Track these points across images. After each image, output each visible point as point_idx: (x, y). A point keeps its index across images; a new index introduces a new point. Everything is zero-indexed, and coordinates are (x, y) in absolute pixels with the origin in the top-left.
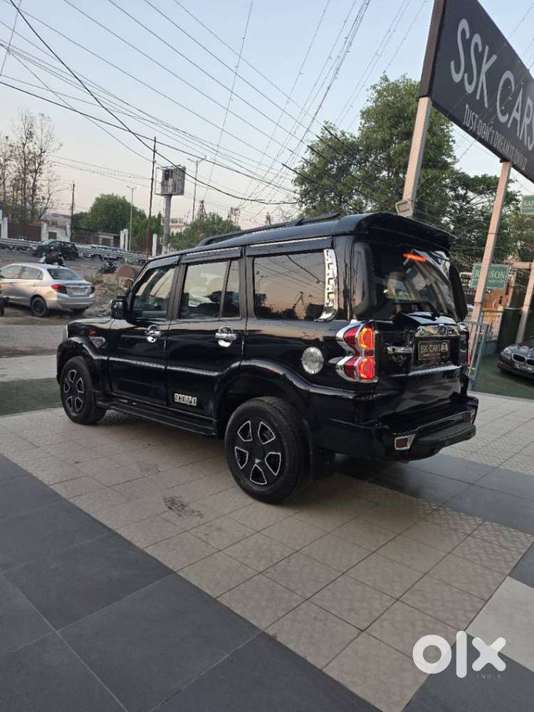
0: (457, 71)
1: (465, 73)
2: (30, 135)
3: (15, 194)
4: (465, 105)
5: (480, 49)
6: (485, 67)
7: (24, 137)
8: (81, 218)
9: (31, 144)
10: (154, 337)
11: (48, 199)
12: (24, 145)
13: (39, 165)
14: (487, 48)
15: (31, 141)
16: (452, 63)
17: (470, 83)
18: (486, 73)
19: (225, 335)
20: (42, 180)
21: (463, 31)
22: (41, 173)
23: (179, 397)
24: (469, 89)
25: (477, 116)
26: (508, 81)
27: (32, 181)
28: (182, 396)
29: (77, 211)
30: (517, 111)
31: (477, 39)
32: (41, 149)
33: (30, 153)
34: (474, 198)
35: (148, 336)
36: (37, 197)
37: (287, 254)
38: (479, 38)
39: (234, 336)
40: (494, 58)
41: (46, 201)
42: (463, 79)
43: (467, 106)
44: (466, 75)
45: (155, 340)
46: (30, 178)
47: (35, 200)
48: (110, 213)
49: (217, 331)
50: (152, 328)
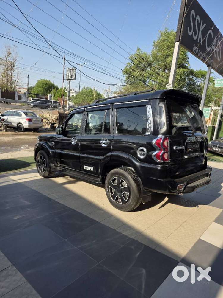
0: (190, 31)
1: (193, 32)
2: (9, 54)
3: (3, 79)
4: (193, 45)
5: (199, 22)
6: (201, 29)
7: (7, 55)
8: (31, 89)
9: (9, 58)
10: (75, 142)
11: (17, 81)
12: (6, 58)
13: (13, 67)
14: (202, 21)
15: (10, 57)
16: (188, 28)
17: (195, 36)
18: (202, 31)
19: (104, 142)
20: (15, 73)
21: (193, 15)
22: (14, 70)
23: (85, 167)
24: (195, 38)
25: (198, 49)
26: (210, 34)
27: (10, 74)
28: (86, 167)
29: (30, 86)
30: (214, 46)
31: (198, 18)
32: (14, 60)
33: (9, 62)
34: (196, 80)
35: (72, 142)
36: (13, 80)
37: (127, 107)
38: (199, 17)
39: (108, 142)
40: (205, 25)
41: (16, 82)
42: (192, 34)
43: (194, 45)
44: (194, 33)
45: (75, 143)
46: (9, 73)
47: (12, 82)
48: (44, 87)
49: (101, 140)
50: (74, 139)
